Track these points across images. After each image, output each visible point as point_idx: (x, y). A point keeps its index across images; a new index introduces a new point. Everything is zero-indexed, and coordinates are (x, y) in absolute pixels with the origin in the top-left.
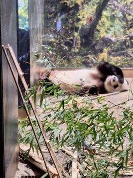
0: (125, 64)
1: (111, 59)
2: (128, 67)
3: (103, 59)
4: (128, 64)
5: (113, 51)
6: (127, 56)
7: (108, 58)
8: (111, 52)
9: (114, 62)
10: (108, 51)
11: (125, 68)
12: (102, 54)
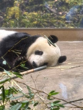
0: (44, 22)
1: (24, 15)
2: (47, 26)
3: (14, 15)
4: (48, 22)
5: (27, 4)
6: (46, 11)
7: (21, 14)
8: (24, 5)
9: (29, 19)
10: (21, 5)
11: (44, 28)
12: (13, 9)
